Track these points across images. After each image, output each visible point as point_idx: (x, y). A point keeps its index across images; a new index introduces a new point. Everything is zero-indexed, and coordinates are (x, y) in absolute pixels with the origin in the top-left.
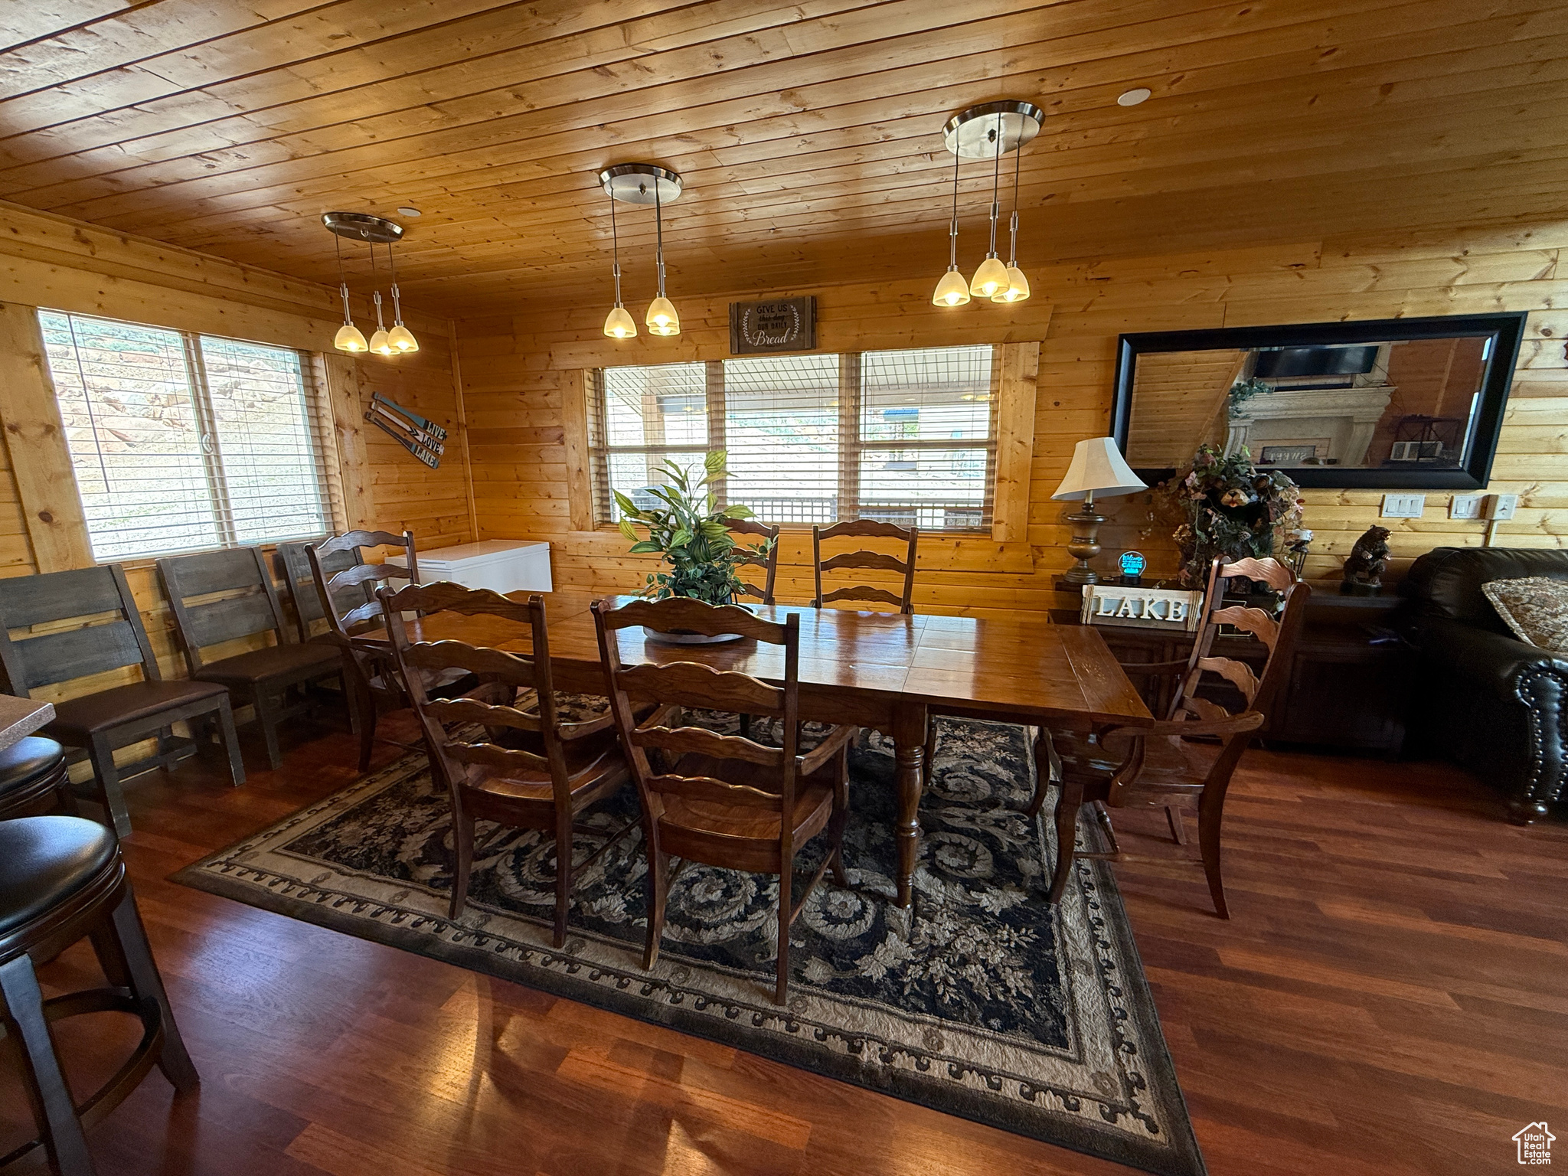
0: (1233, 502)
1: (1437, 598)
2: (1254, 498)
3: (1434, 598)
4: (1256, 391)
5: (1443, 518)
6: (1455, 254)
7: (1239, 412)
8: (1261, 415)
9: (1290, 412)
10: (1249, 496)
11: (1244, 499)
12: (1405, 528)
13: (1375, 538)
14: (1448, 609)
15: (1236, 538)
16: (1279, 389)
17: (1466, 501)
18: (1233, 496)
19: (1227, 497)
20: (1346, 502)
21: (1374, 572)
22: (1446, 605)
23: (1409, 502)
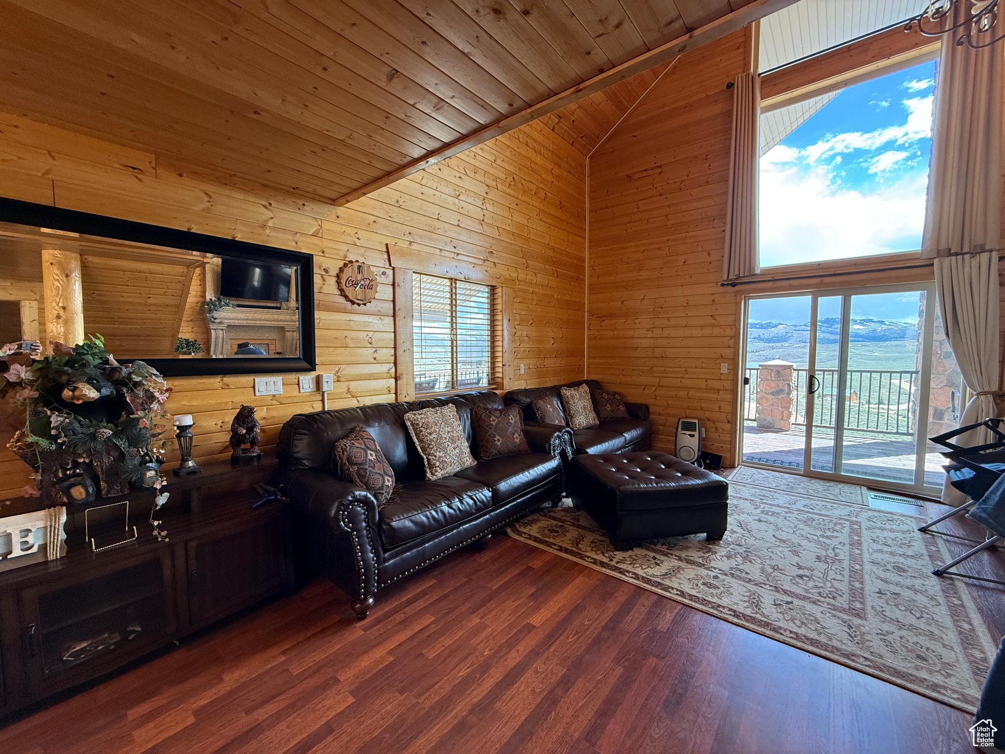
0: (74, 397)
1: (298, 455)
2: (106, 391)
3: (295, 455)
4: (224, 305)
5: (296, 393)
6: (264, 203)
7: (215, 319)
8: (232, 322)
9: (249, 322)
10: (99, 390)
11: (92, 394)
12: (274, 402)
13: (245, 416)
14: (305, 462)
15: (93, 437)
16: (239, 306)
17: (307, 380)
18: (73, 391)
19: (67, 393)
20: (227, 386)
21: (253, 443)
22: (304, 459)
23: (272, 383)
